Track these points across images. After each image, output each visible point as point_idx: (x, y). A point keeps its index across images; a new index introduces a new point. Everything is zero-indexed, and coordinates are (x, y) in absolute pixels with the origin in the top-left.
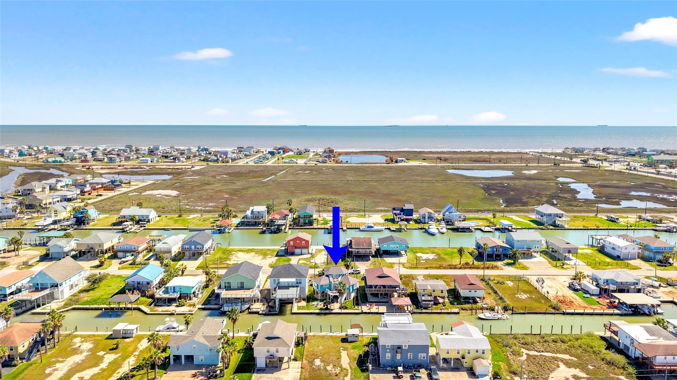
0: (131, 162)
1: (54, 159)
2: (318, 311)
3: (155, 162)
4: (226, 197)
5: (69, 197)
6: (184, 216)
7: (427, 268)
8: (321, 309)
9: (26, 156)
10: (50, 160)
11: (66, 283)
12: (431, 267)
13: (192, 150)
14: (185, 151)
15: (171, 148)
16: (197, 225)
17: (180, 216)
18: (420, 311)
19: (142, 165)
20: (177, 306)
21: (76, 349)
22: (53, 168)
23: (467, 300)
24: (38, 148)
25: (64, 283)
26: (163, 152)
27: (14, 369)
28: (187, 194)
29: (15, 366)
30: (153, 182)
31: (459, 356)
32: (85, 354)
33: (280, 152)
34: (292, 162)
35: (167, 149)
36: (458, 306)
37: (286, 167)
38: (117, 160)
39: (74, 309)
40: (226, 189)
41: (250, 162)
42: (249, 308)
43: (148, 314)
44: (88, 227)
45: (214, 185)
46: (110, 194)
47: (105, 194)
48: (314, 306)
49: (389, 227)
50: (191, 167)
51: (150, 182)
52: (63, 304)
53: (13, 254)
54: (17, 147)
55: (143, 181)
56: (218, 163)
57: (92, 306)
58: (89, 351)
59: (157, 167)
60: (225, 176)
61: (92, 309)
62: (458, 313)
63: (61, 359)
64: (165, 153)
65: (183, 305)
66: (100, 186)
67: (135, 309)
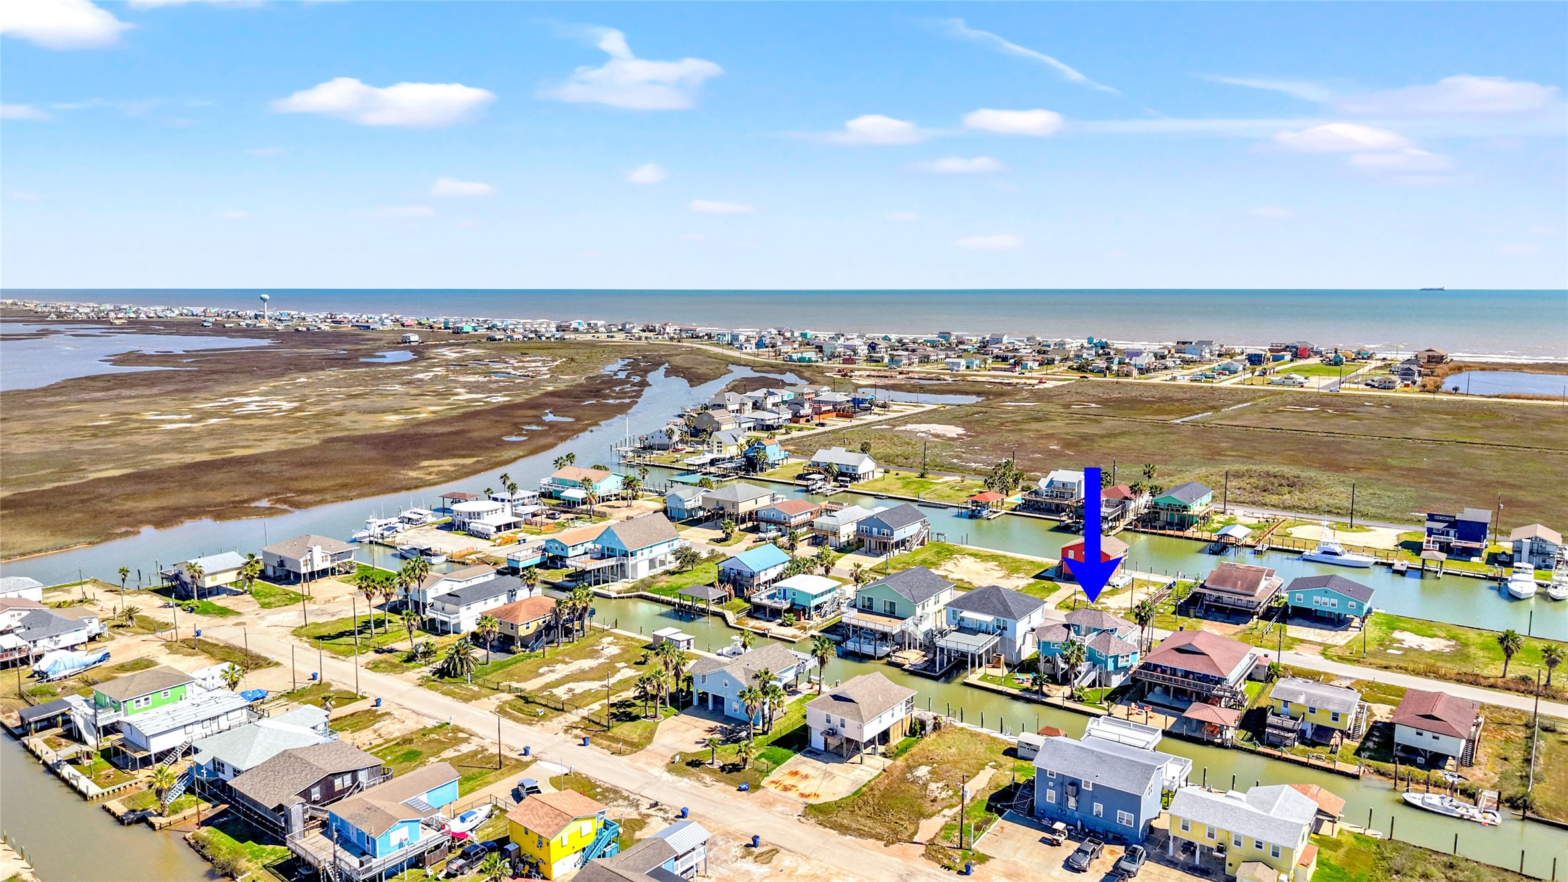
0: (929, 367)
1: (799, 355)
2: (1016, 692)
3: (975, 368)
4: (1054, 450)
5: (768, 423)
6: (930, 477)
7: (1386, 668)
8: (1026, 690)
9: (767, 347)
10: (795, 356)
11: (642, 554)
12: (1401, 668)
13: (1067, 346)
14: (1049, 346)
15: (1028, 339)
16: (939, 496)
17: (922, 476)
18: (1252, 747)
19: (944, 374)
20: (781, 625)
21: (597, 651)
22: (791, 371)
23: (1410, 755)
24: (792, 335)
25: (639, 553)
26: (1007, 348)
27: (511, 657)
28: (977, 437)
29: (514, 653)
30: (935, 407)
31: (1212, 843)
32: (602, 660)
33: (1282, 357)
34: (1291, 381)
35: (1016, 342)
36: (1371, 762)
37: (1262, 394)
38: (904, 362)
39: (640, 597)
40: (1068, 434)
41: (1183, 377)
42: (888, 655)
43: (730, 627)
44: (760, 476)
45: (1052, 423)
46: (842, 423)
47: (832, 423)
48: (1017, 681)
49: (1390, 562)
50: (1037, 381)
51: (929, 407)
52: (629, 586)
53: (625, 503)
54: (761, 332)
55: (917, 404)
56: (1105, 376)
57: (663, 597)
58: (608, 658)
59: (969, 378)
60: (1094, 405)
61: (663, 602)
62: (1356, 777)
63: (567, 660)
64: (1010, 351)
65: (791, 625)
66: (831, 408)
67: (715, 614)
